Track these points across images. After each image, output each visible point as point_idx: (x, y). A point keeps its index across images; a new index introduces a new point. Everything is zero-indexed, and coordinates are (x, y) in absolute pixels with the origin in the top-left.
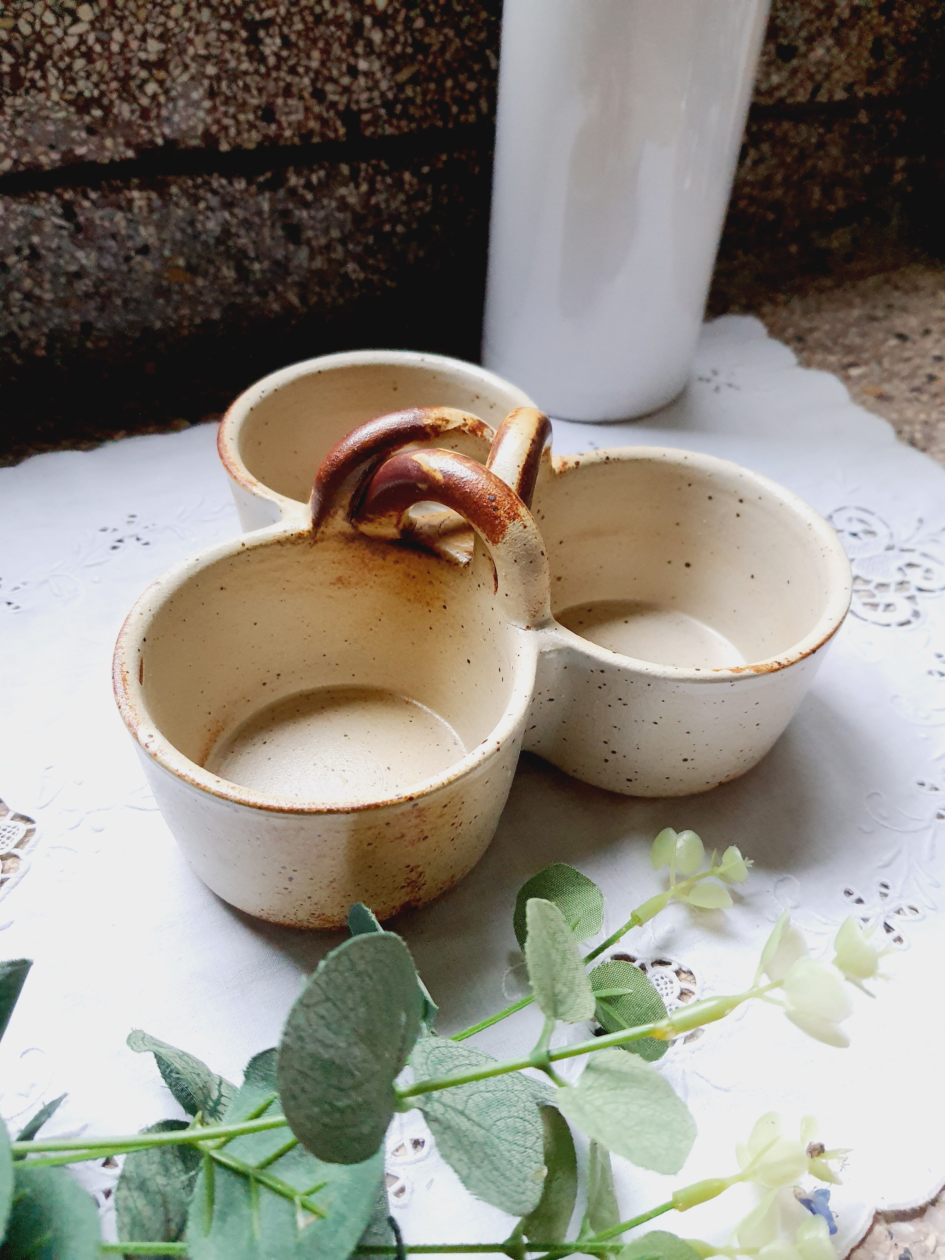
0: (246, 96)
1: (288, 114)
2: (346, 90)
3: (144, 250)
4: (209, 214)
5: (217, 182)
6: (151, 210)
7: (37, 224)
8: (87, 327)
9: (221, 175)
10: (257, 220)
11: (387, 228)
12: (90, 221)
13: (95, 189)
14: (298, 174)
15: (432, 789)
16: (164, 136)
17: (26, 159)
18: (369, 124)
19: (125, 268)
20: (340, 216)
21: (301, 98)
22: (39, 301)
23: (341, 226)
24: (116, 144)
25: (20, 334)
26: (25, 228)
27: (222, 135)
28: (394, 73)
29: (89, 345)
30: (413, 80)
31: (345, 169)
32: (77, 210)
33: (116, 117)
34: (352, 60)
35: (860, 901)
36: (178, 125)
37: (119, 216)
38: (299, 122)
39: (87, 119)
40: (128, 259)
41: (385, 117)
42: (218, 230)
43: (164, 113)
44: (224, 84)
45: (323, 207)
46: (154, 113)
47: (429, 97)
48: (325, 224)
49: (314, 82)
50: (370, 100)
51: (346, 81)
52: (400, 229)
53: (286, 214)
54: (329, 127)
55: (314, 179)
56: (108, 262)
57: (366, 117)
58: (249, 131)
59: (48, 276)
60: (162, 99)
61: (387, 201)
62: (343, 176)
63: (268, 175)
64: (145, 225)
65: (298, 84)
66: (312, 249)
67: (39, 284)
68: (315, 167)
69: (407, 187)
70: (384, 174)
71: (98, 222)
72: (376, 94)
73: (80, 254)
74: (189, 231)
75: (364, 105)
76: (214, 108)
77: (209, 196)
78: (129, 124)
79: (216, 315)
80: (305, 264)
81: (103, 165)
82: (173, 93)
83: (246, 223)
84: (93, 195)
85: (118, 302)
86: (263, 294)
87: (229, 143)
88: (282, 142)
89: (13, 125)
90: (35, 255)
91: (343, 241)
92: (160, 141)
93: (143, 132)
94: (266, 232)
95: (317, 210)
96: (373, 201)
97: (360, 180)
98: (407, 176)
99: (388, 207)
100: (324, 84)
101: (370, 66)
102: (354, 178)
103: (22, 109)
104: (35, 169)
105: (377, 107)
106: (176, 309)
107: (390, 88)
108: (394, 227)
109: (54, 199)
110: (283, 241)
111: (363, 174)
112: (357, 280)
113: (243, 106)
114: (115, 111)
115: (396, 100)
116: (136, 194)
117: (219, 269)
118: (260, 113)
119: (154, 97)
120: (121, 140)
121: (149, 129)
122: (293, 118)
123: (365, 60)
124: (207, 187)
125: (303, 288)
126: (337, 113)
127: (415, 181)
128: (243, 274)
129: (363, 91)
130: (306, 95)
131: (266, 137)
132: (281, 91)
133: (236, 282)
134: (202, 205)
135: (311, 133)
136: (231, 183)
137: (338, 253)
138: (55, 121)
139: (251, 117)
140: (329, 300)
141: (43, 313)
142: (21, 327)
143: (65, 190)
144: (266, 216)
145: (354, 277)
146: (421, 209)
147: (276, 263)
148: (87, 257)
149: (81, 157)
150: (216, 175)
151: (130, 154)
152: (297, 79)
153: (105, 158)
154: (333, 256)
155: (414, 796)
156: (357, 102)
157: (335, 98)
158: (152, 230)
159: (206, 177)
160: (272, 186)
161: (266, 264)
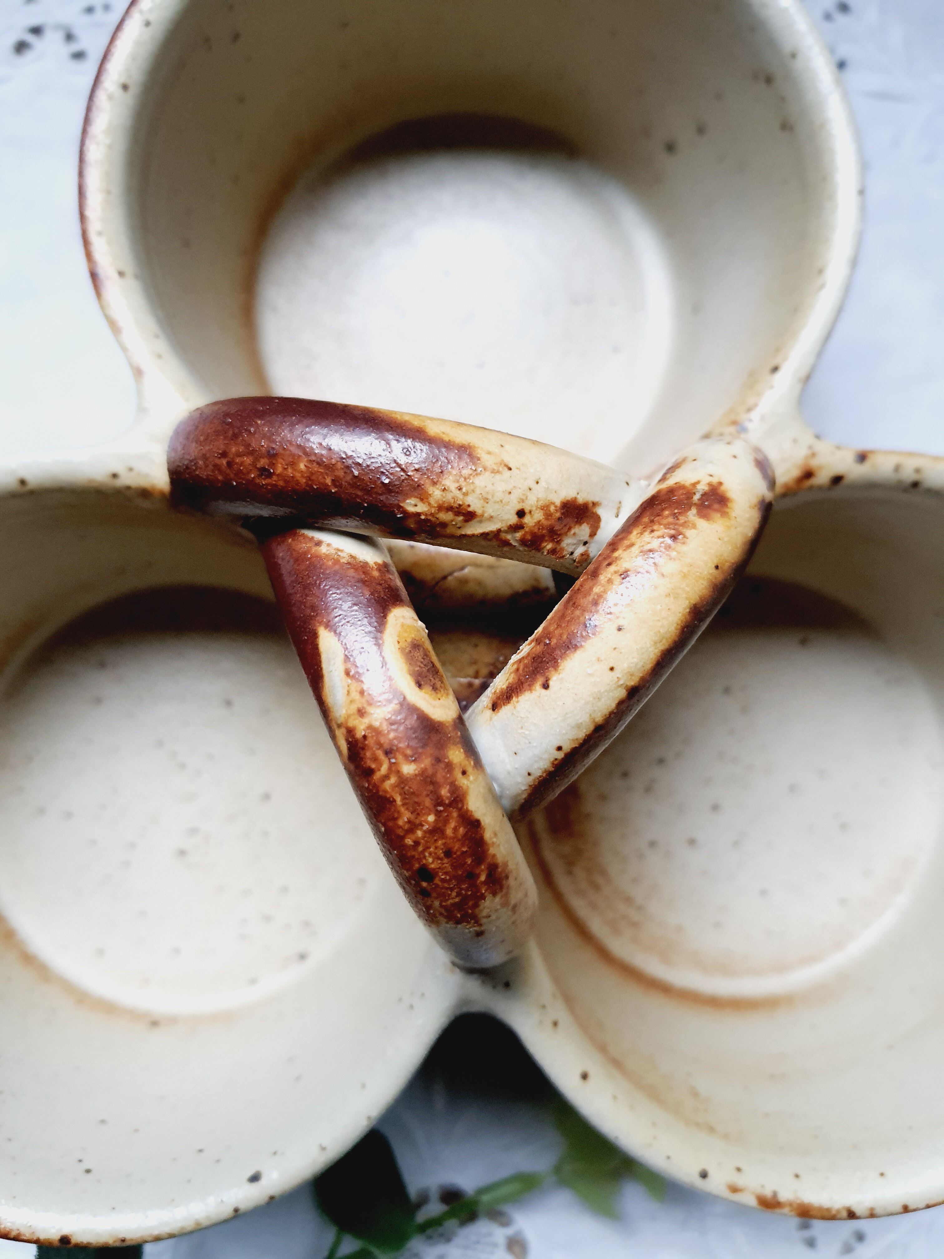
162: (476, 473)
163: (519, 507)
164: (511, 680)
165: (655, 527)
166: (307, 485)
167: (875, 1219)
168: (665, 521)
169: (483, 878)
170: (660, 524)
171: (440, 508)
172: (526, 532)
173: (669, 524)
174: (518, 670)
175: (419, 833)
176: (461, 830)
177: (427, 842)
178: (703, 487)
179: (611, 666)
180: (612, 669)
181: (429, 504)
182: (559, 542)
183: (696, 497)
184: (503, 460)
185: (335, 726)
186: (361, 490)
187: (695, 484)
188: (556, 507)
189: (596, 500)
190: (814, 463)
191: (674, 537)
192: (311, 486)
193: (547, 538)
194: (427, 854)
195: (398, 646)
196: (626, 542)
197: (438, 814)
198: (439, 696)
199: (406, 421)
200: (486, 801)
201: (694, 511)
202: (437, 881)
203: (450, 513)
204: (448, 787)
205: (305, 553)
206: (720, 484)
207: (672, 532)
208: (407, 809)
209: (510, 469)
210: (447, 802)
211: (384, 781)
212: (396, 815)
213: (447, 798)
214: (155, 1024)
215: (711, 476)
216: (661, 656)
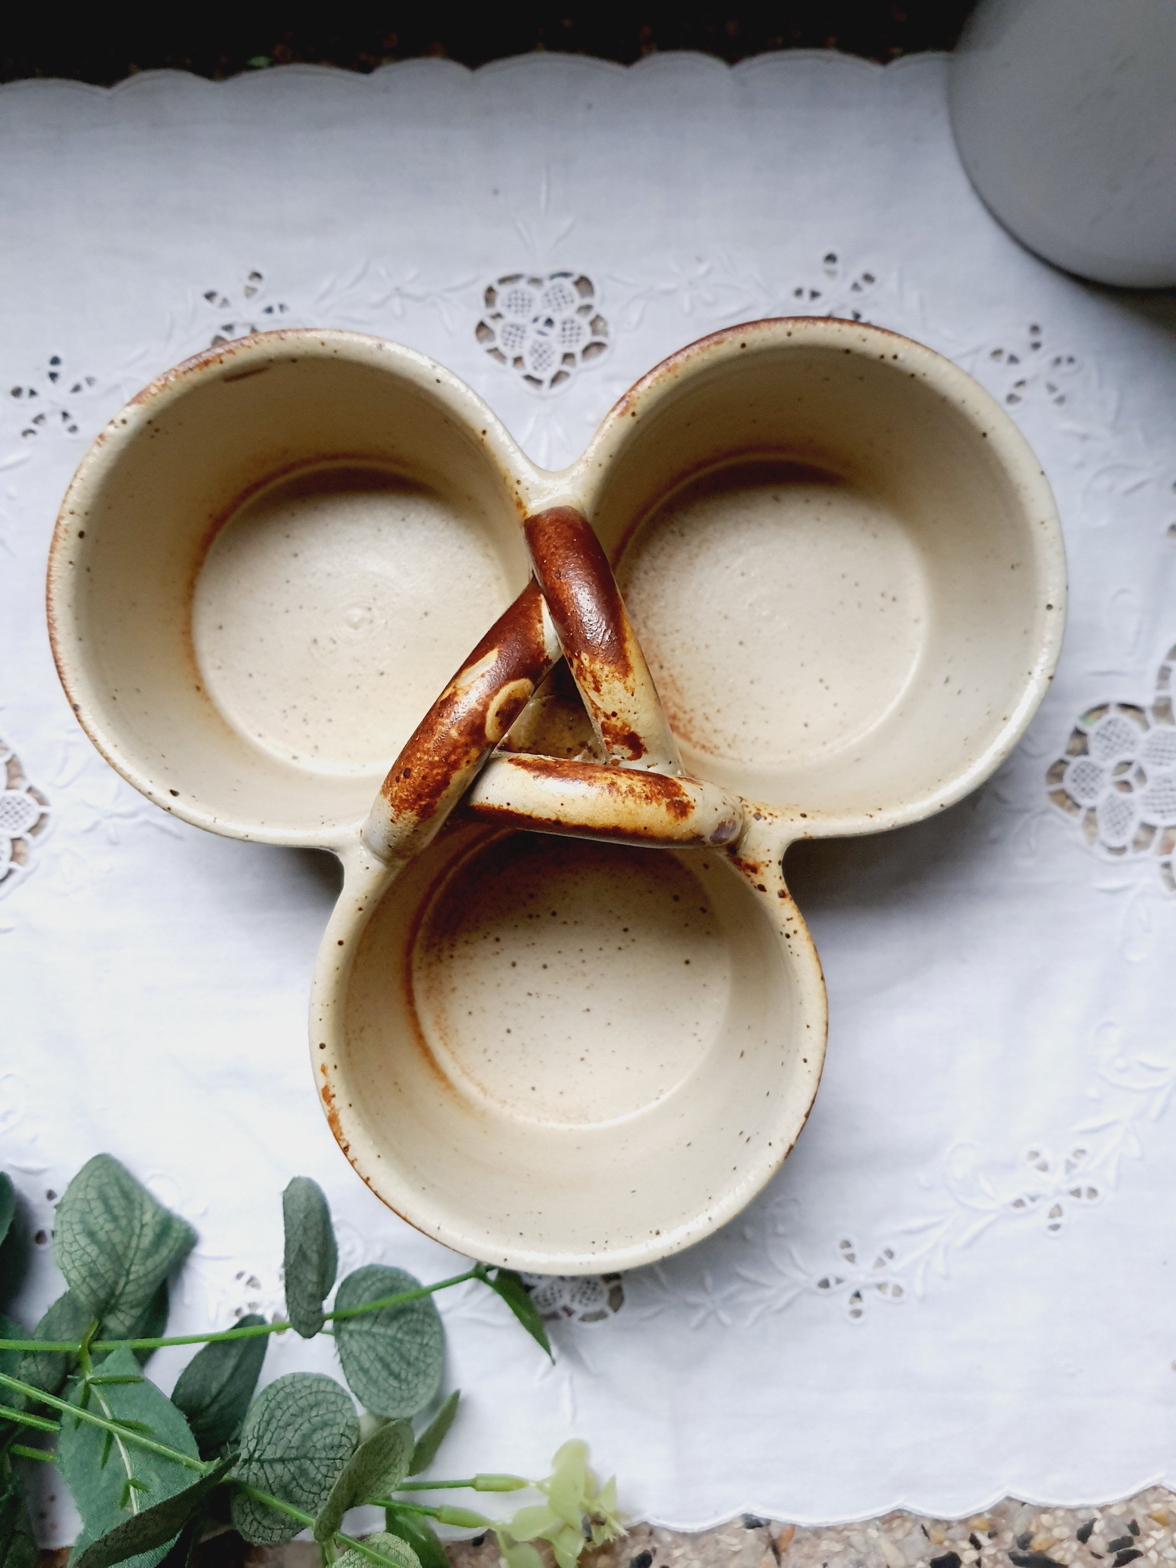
35: (851, 1258)
162: (619, 680)
163: (617, 711)
164: (528, 760)
165: (647, 786)
166: (565, 599)
167: (351, 1165)
168: (653, 789)
169: (423, 803)
170: (651, 787)
171: (591, 672)
172: (607, 723)
173: (654, 792)
174: (536, 760)
175: (426, 757)
176: (439, 777)
177: (424, 764)
178: (685, 799)
179: (564, 803)
180: (562, 804)
181: (590, 666)
182: (614, 743)
183: (677, 798)
184: (634, 689)
185: (453, 685)
186: (577, 628)
187: (684, 794)
188: (629, 730)
189: (648, 750)
190: (762, 868)
191: (647, 797)
192: (565, 602)
193: (612, 735)
194: (418, 767)
195: (510, 692)
196: (632, 776)
197: (441, 761)
198: (498, 727)
199: (625, 629)
200: (461, 782)
201: (668, 800)
202: (408, 780)
203: (592, 679)
204: (456, 758)
205: (532, 618)
206: (693, 808)
207: (649, 795)
208: (434, 745)
209: (633, 695)
210: (449, 761)
211: (441, 725)
212: (428, 741)
213: (451, 760)
214: (198, 688)
215: (695, 800)
216: (584, 826)
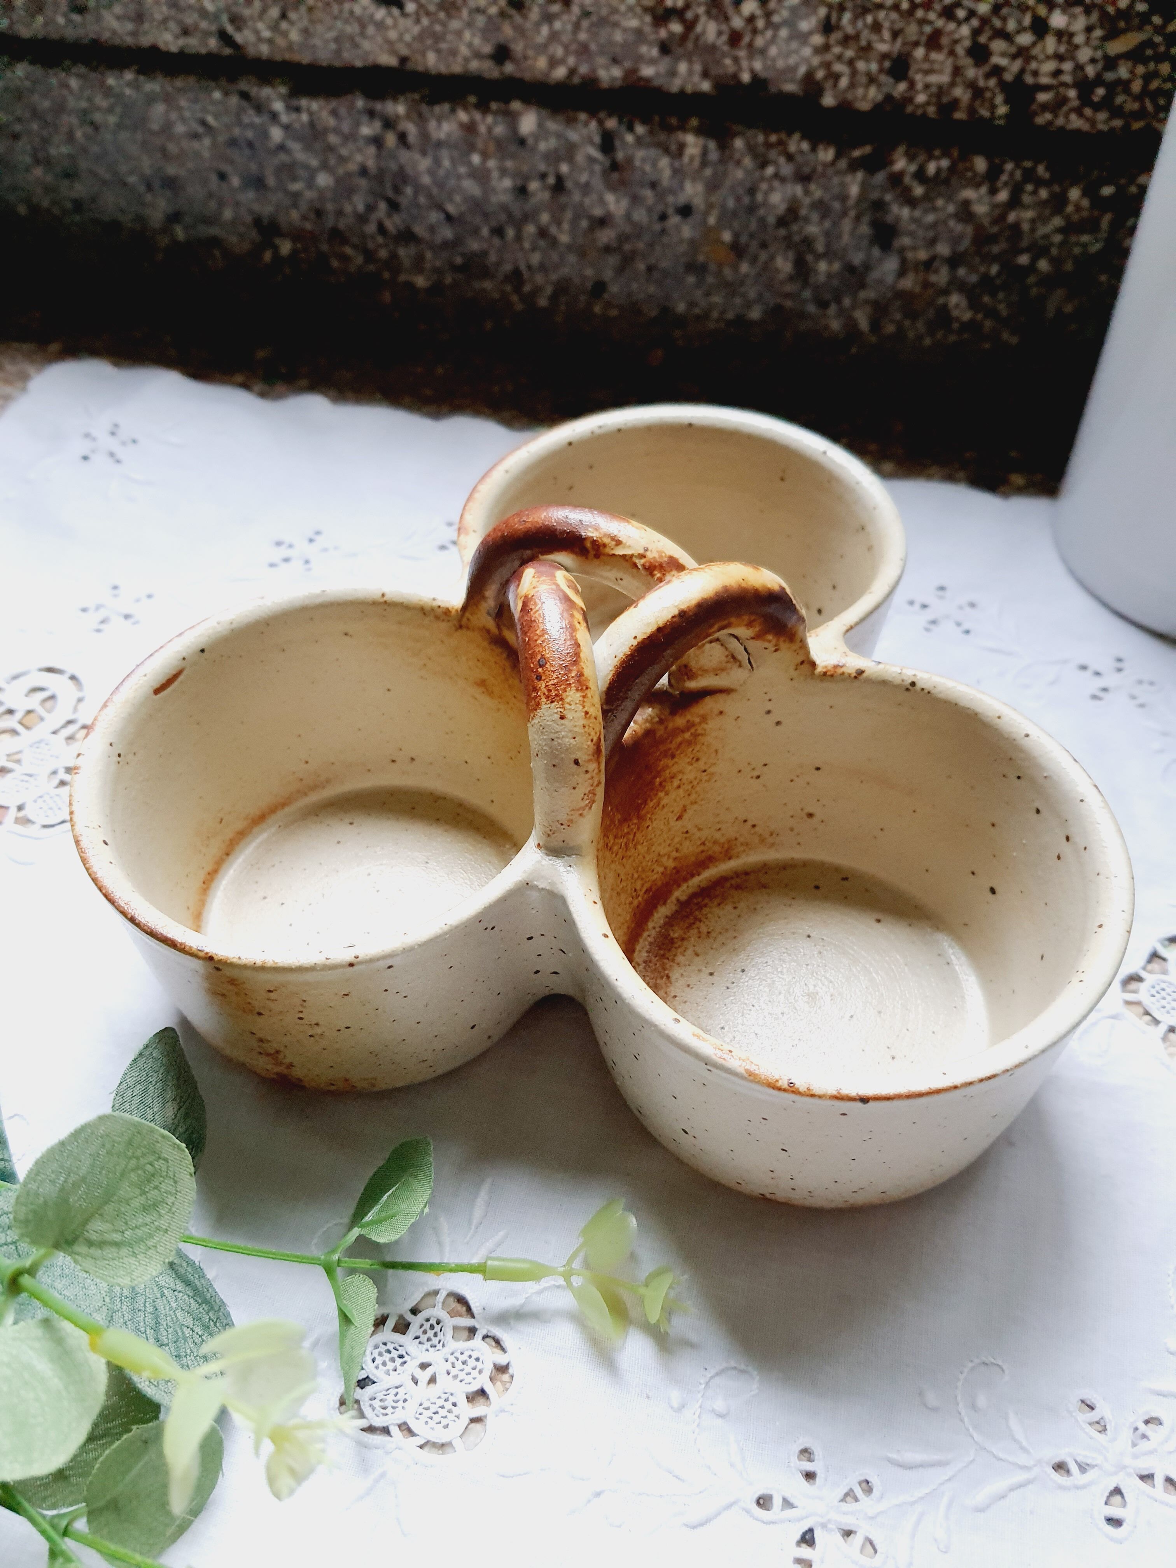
0: (874, 37)
1: (927, 72)
2: (1023, 53)
3: (686, 211)
4: (776, 184)
5: (797, 144)
6: (704, 163)
7: (569, 151)
8: (600, 287)
9: (803, 137)
10: (837, 205)
11: (1024, 259)
12: (630, 160)
13: (644, 122)
14: (911, 158)
15: (239, 962)
16: (752, 71)
17: (584, 69)
18: (1044, 107)
19: (657, 227)
20: (957, 227)
21: (952, 53)
22: (554, 242)
23: (956, 240)
24: (690, 72)
25: (526, 274)
26: (556, 151)
27: (829, 85)
28: (1104, 39)
29: (597, 309)
30: (1135, 55)
31: (981, 164)
32: (617, 143)
33: (697, 38)
34: (1042, 11)
35: (810, 1476)
36: (774, 60)
37: (664, 162)
38: (940, 87)
39: (663, 33)
40: (663, 217)
41: (1075, 103)
42: (782, 208)
43: (759, 42)
44: (847, 17)
45: (934, 209)
46: (746, 39)
47: (1155, 84)
48: (931, 234)
49: (976, 33)
50: (1057, 73)
51: (1025, 39)
52: (1043, 265)
53: (879, 206)
54: (984, 100)
55: (931, 168)
56: (640, 215)
57: (1043, 97)
58: (867, 86)
59: (569, 215)
60: (760, 23)
61: (1033, 221)
62: (975, 174)
63: (867, 149)
64: (694, 180)
65: (952, 33)
66: (904, 262)
67: (559, 224)
68: (937, 153)
69: (1070, 209)
70: (1039, 183)
71: (638, 163)
72: (1067, 66)
73: (610, 198)
74: (746, 200)
75: (1045, 80)
76: (826, 48)
77: (782, 160)
78: (713, 48)
79: (755, 314)
80: (890, 279)
81: (668, 95)
82: (776, 19)
83: (821, 207)
84: (640, 129)
85: (642, 267)
86: (823, 305)
87: (835, 97)
88: (909, 109)
89: (577, 26)
90: (559, 187)
91: (954, 261)
92: (746, 77)
93: (728, 62)
94: (847, 225)
95: (926, 211)
96: (1012, 217)
97: (999, 184)
98: (1074, 194)
99: (1033, 230)
100: (991, 39)
101: (1069, 24)
102: (992, 177)
103: (591, 9)
104: (590, 83)
105: (1064, 85)
106: (708, 294)
107: (1093, 61)
108: (1034, 260)
109: (593, 124)
110: (865, 243)
111: (1004, 178)
112: (957, 319)
113: (866, 50)
114: (699, 29)
115: (1099, 80)
116: (690, 139)
117: (772, 258)
118: (887, 64)
119: (751, 19)
120: (698, 68)
121: (736, 60)
122: (933, 79)
123: (1064, 11)
124: (780, 148)
125: (879, 310)
126: (1002, 84)
127: (1085, 203)
128: (802, 270)
129: (1048, 58)
130: (960, 50)
131: (889, 98)
132: (924, 39)
133: (791, 278)
134: (770, 170)
135: (955, 104)
136: (814, 149)
137: (941, 277)
138: (625, 30)
139: (874, 67)
140: (911, 335)
141: (555, 256)
142: (529, 267)
143: (610, 115)
144: (851, 202)
145: (955, 313)
146: (1085, 246)
147: (850, 269)
148: (618, 201)
149: (647, 80)
150: (796, 136)
151: (706, 86)
152: (952, 26)
153: (675, 85)
154: (933, 278)
155: (215, 957)
156: (1035, 73)
157: (1003, 62)
158: (700, 188)
159: (783, 136)
160: (870, 165)
161: (836, 266)
